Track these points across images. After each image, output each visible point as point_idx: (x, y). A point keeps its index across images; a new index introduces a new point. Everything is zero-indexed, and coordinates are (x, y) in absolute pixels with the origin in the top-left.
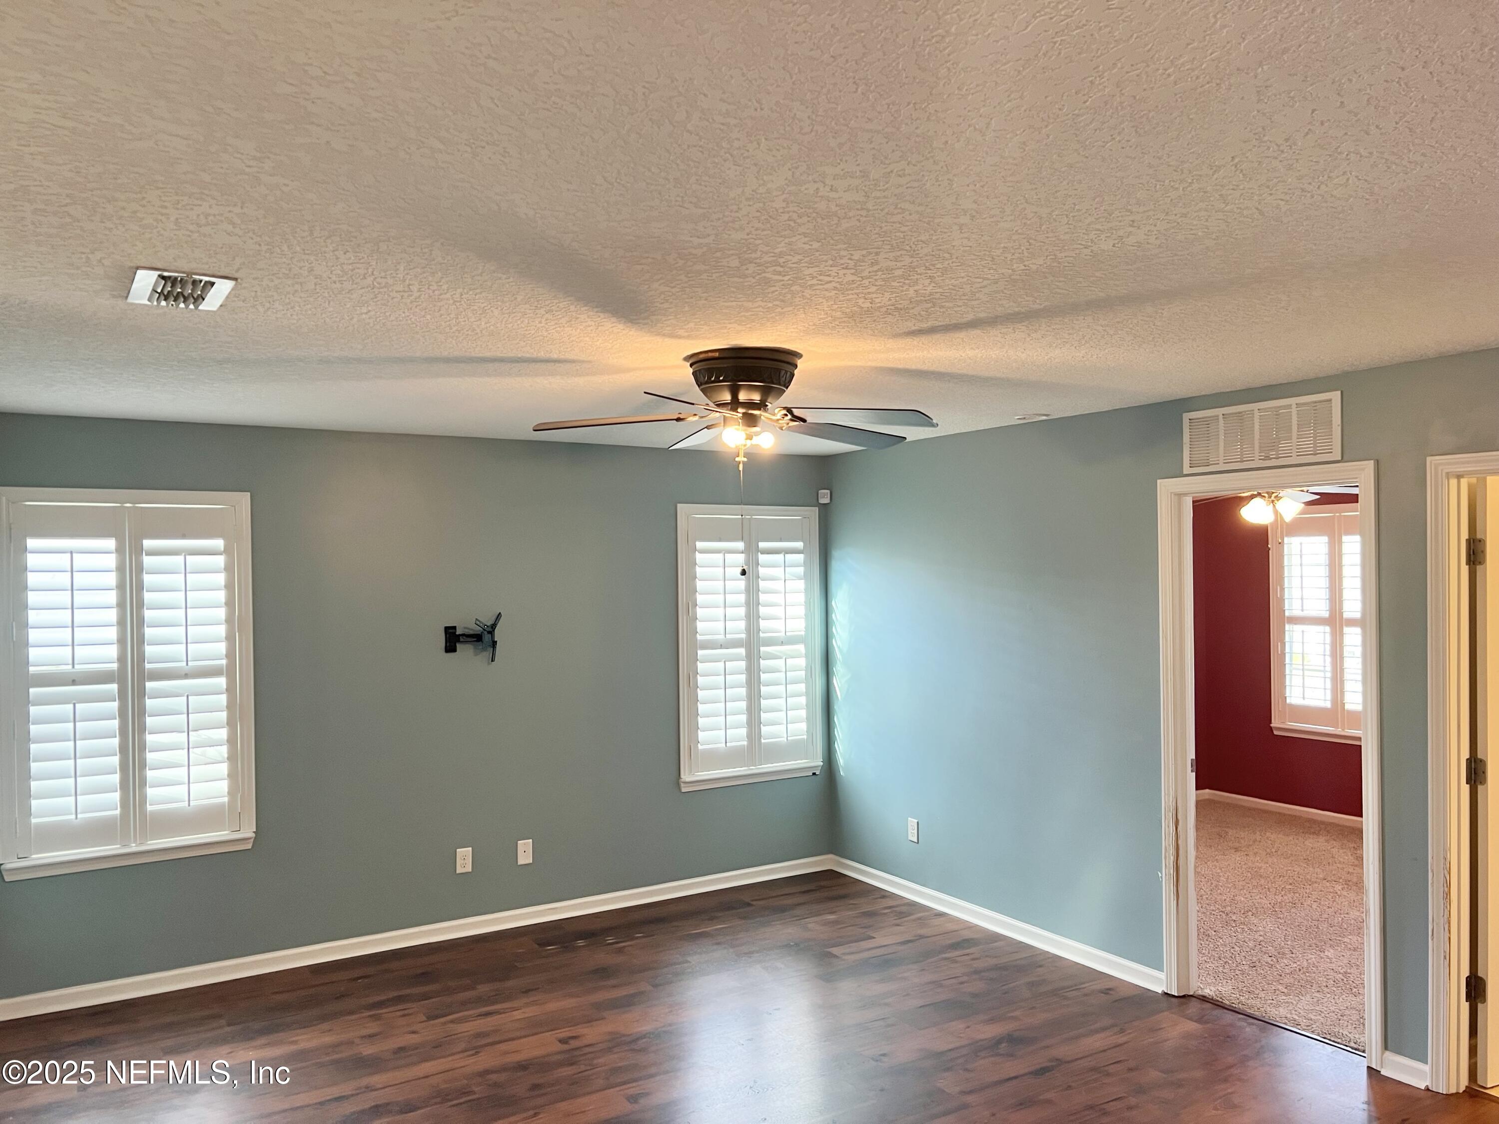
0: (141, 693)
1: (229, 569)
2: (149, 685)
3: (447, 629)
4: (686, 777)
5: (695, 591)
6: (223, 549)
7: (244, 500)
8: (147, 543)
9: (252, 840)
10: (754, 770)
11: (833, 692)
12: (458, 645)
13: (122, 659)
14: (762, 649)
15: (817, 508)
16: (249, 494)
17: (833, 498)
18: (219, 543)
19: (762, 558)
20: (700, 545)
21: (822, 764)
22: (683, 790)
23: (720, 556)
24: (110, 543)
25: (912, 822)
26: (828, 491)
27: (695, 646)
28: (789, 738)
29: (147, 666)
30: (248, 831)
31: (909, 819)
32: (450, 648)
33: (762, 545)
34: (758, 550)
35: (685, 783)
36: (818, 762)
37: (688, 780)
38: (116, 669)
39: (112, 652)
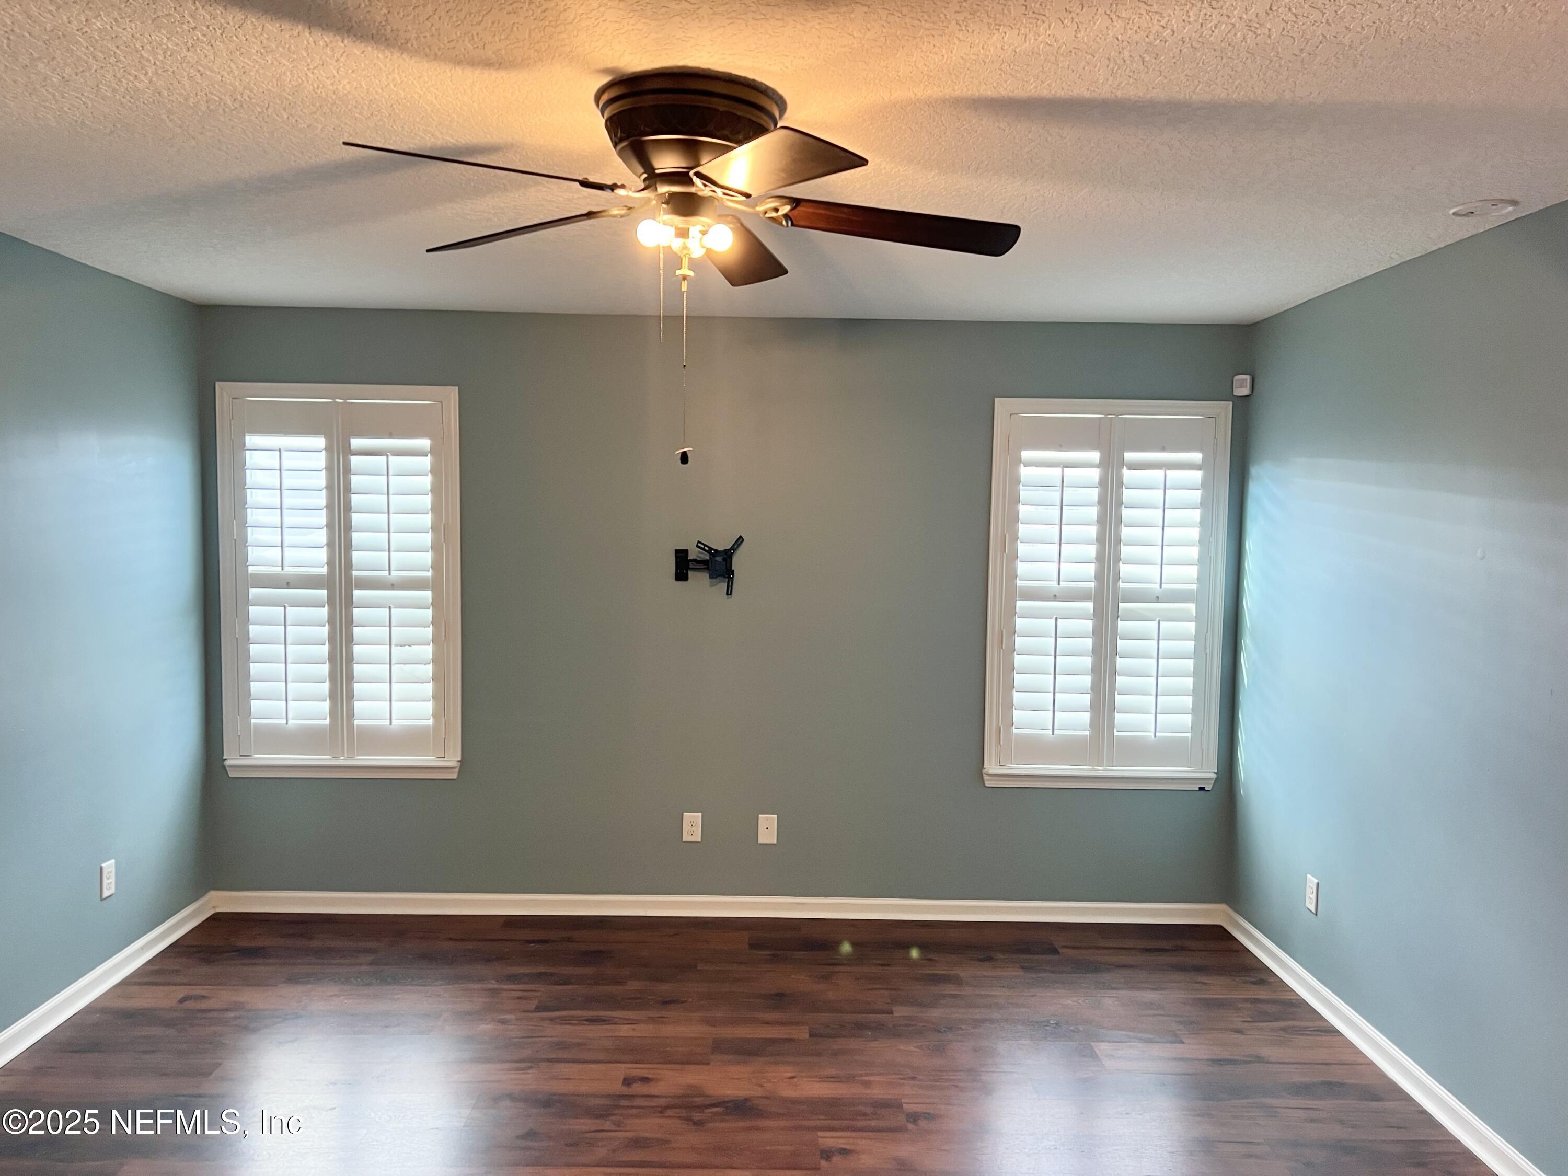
0: (349, 602)
1: (435, 471)
2: (357, 593)
3: (677, 552)
4: (991, 766)
5: (1016, 519)
6: (429, 449)
7: (452, 394)
8: (356, 443)
9: (457, 770)
10: (1100, 771)
11: (1240, 677)
12: (690, 573)
13: (330, 563)
14: (1122, 605)
15: (1231, 403)
16: (457, 388)
17: (1256, 386)
18: (425, 443)
19: (1127, 474)
20: (1026, 455)
21: (1214, 776)
22: (988, 784)
23: (1058, 470)
24: (319, 442)
25: (1312, 881)
26: (1248, 378)
27: (1013, 595)
28: (1158, 734)
29: (355, 573)
30: (453, 759)
31: (1309, 876)
32: (681, 575)
33: (1129, 456)
34: (1122, 463)
35: (988, 774)
36: (1208, 772)
37: (992, 771)
38: (326, 574)
39: (322, 555)
